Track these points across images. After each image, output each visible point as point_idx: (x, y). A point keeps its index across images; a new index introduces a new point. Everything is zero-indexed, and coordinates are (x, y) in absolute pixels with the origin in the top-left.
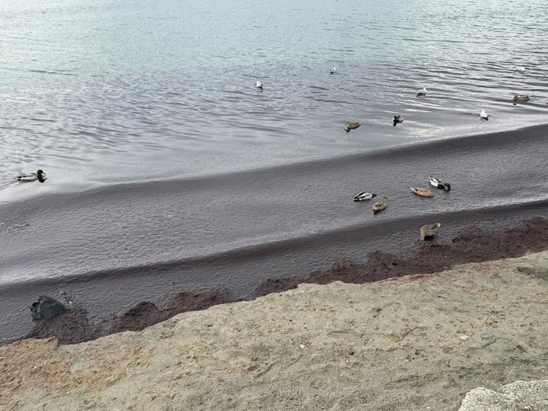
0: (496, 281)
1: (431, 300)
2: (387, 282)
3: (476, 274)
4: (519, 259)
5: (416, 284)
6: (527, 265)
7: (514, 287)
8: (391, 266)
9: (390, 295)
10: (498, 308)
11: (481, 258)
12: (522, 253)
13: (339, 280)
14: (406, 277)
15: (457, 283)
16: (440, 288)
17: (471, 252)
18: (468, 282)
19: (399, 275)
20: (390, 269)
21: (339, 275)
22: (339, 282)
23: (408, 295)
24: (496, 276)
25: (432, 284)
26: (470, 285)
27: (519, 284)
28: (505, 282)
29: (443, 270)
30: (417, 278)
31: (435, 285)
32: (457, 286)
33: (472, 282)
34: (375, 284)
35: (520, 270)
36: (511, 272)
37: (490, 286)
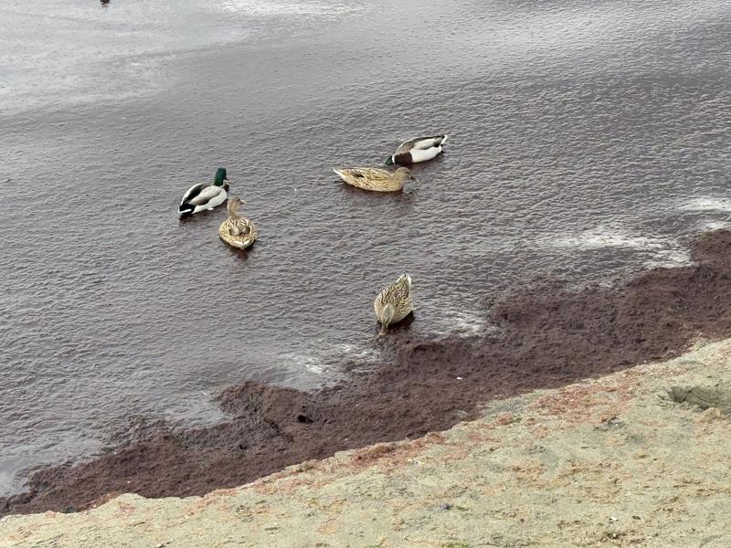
3: (553, 422)
5: (374, 475)
7: (663, 451)
8: (293, 428)
11: (564, 370)
13: (129, 490)
14: (342, 456)
15: (497, 458)
16: (449, 479)
17: (532, 355)
18: (531, 451)
19: (321, 453)
20: (290, 438)
21: (126, 474)
22: (130, 498)
24: (610, 421)
25: (423, 471)
26: (537, 458)
29: (455, 420)
30: (375, 457)
31: (432, 472)
37: (594, 456)
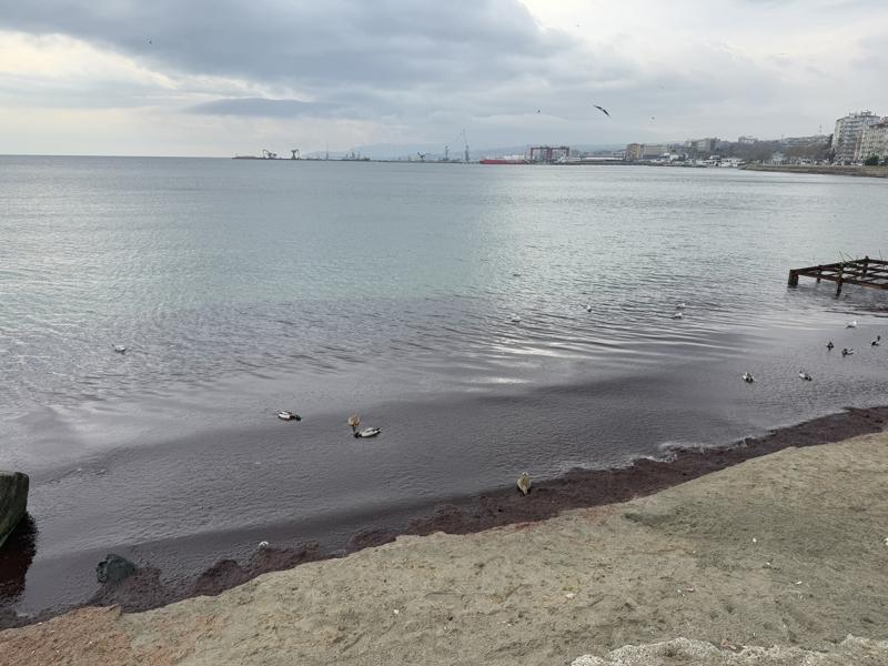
0: (603, 529)
1: (536, 553)
2: (491, 532)
4: (626, 504)
5: (521, 534)
6: (635, 511)
8: (496, 513)
9: (494, 548)
10: (605, 560)
11: (590, 502)
12: (630, 498)
13: (441, 530)
14: (512, 526)
15: (563, 532)
16: (547, 538)
17: (578, 496)
18: (575, 531)
19: (505, 524)
20: (495, 517)
21: (443, 524)
22: (441, 533)
23: (513, 548)
24: (603, 523)
25: (538, 534)
27: (626, 532)
28: (611, 530)
30: (523, 527)
31: (541, 535)
32: (563, 536)
33: (579, 531)
34: (479, 535)
35: (628, 517)
36: (618, 519)
